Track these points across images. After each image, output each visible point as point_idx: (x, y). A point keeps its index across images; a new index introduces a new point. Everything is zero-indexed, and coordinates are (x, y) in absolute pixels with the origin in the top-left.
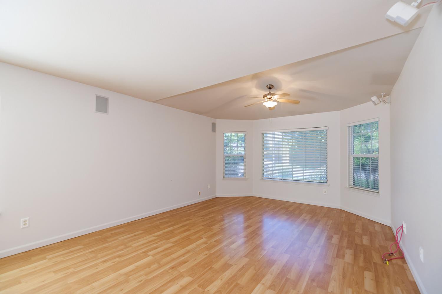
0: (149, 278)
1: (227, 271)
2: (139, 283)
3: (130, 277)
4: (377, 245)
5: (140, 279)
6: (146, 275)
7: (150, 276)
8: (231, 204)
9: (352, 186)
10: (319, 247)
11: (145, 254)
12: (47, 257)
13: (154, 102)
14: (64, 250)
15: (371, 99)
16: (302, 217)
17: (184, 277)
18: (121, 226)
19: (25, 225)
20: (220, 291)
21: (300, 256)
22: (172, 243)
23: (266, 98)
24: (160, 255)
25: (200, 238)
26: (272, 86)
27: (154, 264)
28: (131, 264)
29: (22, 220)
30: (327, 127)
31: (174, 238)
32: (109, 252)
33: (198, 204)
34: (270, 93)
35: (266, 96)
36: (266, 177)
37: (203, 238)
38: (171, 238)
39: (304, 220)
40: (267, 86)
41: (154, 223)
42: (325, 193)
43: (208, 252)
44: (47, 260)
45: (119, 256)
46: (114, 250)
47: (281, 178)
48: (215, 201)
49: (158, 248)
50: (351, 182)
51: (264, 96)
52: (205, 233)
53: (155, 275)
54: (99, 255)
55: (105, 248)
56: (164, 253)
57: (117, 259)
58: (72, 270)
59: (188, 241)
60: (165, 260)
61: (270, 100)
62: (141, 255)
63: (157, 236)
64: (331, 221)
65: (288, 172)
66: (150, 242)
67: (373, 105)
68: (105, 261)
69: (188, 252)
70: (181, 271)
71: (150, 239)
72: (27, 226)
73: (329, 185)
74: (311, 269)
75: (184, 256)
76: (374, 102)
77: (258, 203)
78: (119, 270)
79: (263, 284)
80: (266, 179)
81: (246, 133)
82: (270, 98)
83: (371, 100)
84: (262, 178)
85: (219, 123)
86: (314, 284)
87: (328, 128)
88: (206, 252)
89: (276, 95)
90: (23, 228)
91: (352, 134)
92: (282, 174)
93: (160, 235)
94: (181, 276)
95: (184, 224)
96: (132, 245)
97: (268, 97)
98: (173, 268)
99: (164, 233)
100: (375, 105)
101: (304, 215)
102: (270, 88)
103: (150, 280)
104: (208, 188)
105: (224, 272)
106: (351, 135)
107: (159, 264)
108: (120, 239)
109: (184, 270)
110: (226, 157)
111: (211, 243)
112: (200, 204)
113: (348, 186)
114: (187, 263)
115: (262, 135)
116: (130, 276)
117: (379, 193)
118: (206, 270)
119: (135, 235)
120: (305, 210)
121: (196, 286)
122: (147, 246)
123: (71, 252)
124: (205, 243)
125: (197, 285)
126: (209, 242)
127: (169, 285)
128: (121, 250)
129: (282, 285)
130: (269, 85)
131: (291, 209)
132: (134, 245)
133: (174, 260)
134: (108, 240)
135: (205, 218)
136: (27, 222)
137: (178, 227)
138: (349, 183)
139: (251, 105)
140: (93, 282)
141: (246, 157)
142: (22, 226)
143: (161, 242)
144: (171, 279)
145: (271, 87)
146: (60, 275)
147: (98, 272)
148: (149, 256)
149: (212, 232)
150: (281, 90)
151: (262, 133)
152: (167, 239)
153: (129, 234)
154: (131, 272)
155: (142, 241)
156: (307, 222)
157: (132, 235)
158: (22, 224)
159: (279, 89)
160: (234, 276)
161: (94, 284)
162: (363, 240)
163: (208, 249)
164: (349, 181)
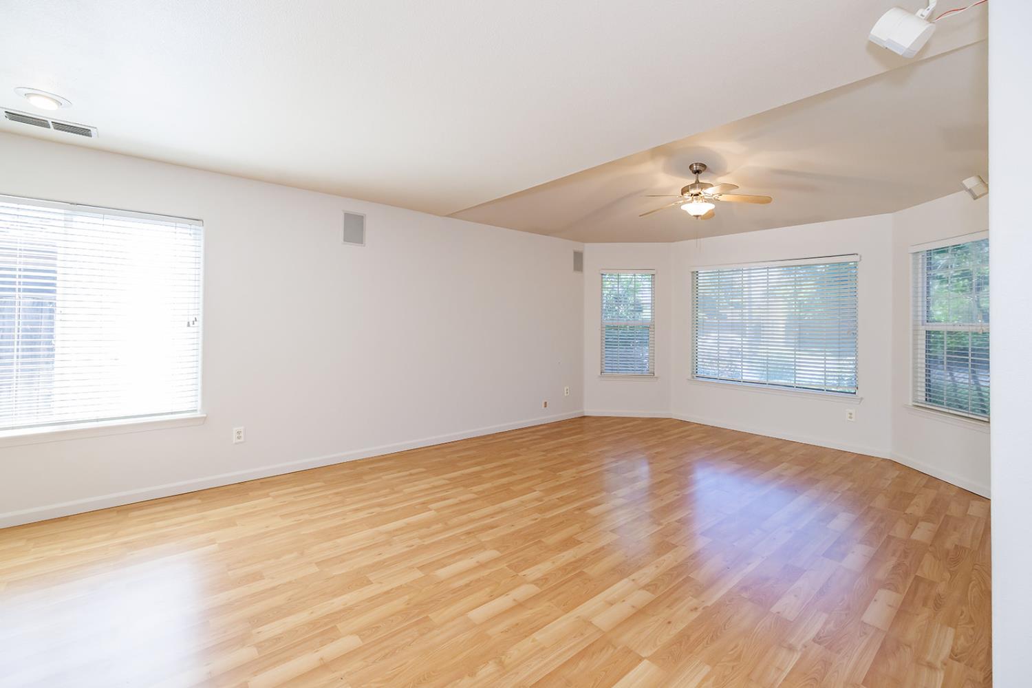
0: (426, 543)
1: (569, 551)
2: (408, 549)
3: (395, 538)
4: (949, 545)
5: (411, 543)
6: (421, 538)
7: (428, 541)
8: (612, 431)
9: (922, 403)
10: (790, 532)
11: (424, 506)
12: (270, 494)
13: (448, 216)
14: (295, 486)
15: (963, 184)
16: (776, 470)
17: (486, 549)
18: (388, 456)
19: (239, 438)
20: (547, 579)
21: (735, 544)
22: (475, 493)
23: (686, 195)
24: (450, 511)
25: (531, 490)
26: (704, 166)
27: (437, 524)
28: (397, 519)
29: (235, 429)
30: (857, 254)
31: (479, 486)
32: (365, 497)
33: (541, 427)
34: (697, 182)
35: (688, 191)
36: (702, 375)
37: (535, 491)
38: (474, 484)
39: (779, 476)
40: (691, 167)
41: (449, 457)
42: (851, 418)
43: (540, 515)
44: (270, 498)
45: (380, 505)
46: (374, 494)
47: (763, 380)
48: (581, 423)
49: (448, 499)
50: (919, 394)
51: (684, 191)
52: (543, 482)
53: (436, 539)
54: (347, 499)
55: (360, 489)
56: (458, 508)
57: (377, 510)
58: (306, 517)
59: (506, 491)
60: (455, 521)
61: (696, 199)
62: (417, 507)
63: (449, 479)
64: (851, 484)
65: (782, 366)
66: (435, 487)
67: (970, 197)
68: (357, 510)
69: (503, 511)
70: (483, 540)
71: (436, 484)
72: (242, 440)
73: (862, 399)
74: (750, 569)
75: (493, 518)
76: (970, 191)
77: (677, 434)
78: (377, 526)
79: (633, 580)
80: (704, 380)
81: (653, 272)
82: (697, 195)
83: (964, 188)
84: (693, 377)
85: (592, 251)
86: (745, 595)
87: (861, 257)
88: (536, 515)
89: (712, 186)
90: (236, 444)
91: (923, 273)
92: (768, 371)
93: (455, 478)
94: (482, 547)
95: (504, 463)
96: (404, 490)
97: (694, 191)
98: (468, 533)
99: (463, 474)
100: (975, 198)
101: (785, 465)
102: (698, 172)
103: (428, 547)
104: (566, 395)
105: (561, 551)
106: (920, 275)
107: (446, 524)
108: (383, 477)
109: (489, 539)
110: (608, 326)
111: (550, 500)
112: (544, 427)
113: (911, 403)
114: (495, 529)
115: (693, 276)
116: (394, 536)
117: (989, 422)
118: (528, 544)
119: (411, 475)
120: (791, 456)
121: (504, 565)
122: (428, 494)
123: (305, 490)
124: (538, 499)
125: (506, 565)
126: (546, 499)
127: (457, 557)
128: (385, 496)
129: (674, 586)
130: (696, 164)
131: (755, 451)
132: (407, 491)
133: (472, 521)
134: (365, 478)
135: (549, 455)
136: (242, 435)
137: (492, 466)
138: (915, 395)
139: (650, 213)
140: (338, 538)
141: (654, 328)
142: (235, 440)
143: (454, 491)
144: (462, 549)
145: (702, 169)
146: (289, 522)
147: (346, 524)
148: (430, 510)
149: (557, 481)
150: (725, 174)
151: (693, 272)
152: (466, 486)
153: (399, 472)
154: (397, 530)
155: (423, 485)
156: (782, 481)
157: (408, 473)
158: (235, 435)
159: (719, 170)
160: (580, 560)
161: (338, 541)
162: (916, 530)
163: (541, 510)
164: (915, 390)
